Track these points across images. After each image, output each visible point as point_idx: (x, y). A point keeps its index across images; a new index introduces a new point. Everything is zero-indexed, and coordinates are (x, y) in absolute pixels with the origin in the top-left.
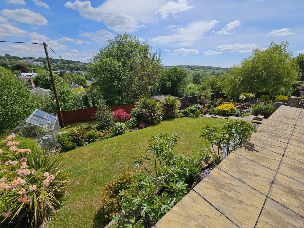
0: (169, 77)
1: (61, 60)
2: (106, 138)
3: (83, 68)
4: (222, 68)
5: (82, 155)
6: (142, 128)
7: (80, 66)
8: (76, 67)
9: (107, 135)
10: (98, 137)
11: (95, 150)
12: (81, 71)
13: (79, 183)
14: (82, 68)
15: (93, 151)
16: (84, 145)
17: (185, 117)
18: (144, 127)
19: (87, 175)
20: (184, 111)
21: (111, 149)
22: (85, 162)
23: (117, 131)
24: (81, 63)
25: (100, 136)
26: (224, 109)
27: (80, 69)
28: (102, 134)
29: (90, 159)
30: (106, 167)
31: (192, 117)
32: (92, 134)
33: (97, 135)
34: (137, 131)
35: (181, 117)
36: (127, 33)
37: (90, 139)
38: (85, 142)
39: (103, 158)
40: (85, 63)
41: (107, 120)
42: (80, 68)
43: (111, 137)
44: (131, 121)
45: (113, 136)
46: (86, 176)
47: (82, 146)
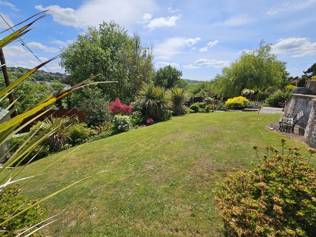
0: (164, 74)
1: (17, 69)
2: (102, 137)
3: (49, 78)
4: (199, 81)
5: (64, 163)
6: (151, 125)
7: (44, 76)
8: (39, 77)
9: (103, 133)
10: (90, 136)
11: (89, 153)
12: (46, 81)
13: (73, 223)
14: (47, 78)
15: (86, 155)
16: (64, 149)
17: (195, 112)
18: (153, 124)
19: (93, 197)
20: (193, 106)
21: (120, 149)
22: (75, 173)
23: (120, 126)
24: (46, 72)
25: (92, 135)
26: (236, 102)
27: (45, 80)
28: (94, 131)
29: (85, 168)
30: (128, 176)
31: (203, 112)
32: (79, 131)
33: (87, 133)
34: (144, 128)
35: (191, 112)
36: (114, 22)
37: (75, 138)
38: (67, 145)
39: (113, 162)
40: (51, 73)
41: (101, 112)
42: (45, 77)
43: (110, 136)
44: (135, 116)
45: (112, 134)
46: (88, 200)
47: (60, 151)
